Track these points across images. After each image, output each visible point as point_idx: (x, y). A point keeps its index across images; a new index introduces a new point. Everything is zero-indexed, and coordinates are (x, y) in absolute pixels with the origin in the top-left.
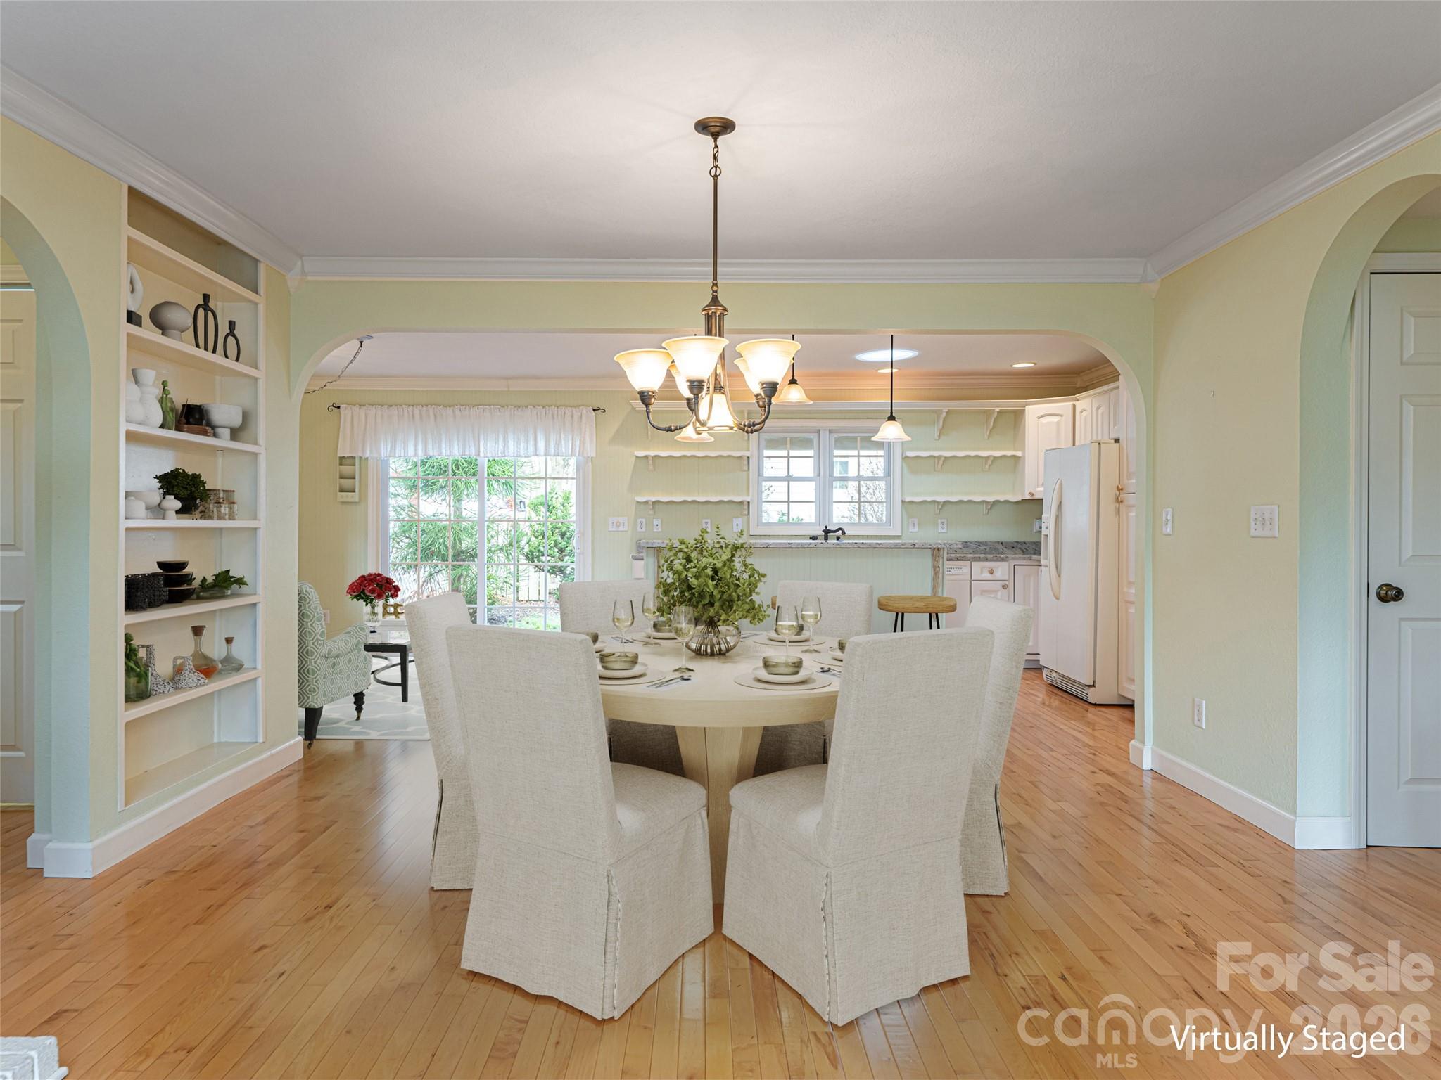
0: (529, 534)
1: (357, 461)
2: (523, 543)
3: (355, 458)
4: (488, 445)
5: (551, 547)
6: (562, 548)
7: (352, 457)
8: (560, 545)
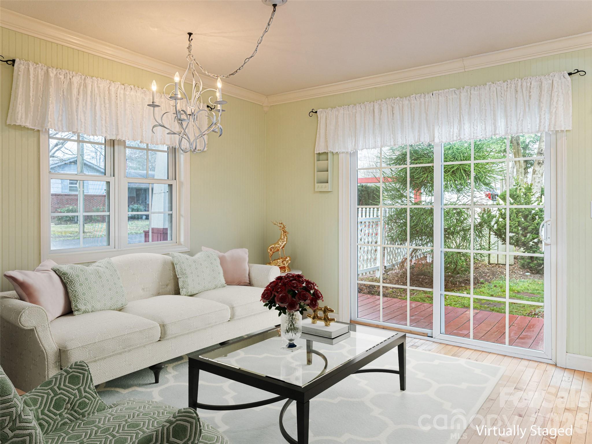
0: (497, 216)
1: (330, 155)
2: (493, 223)
3: (328, 153)
4: (443, 130)
5: (516, 226)
6: (524, 227)
7: (325, 153)
8: (523, 225)
